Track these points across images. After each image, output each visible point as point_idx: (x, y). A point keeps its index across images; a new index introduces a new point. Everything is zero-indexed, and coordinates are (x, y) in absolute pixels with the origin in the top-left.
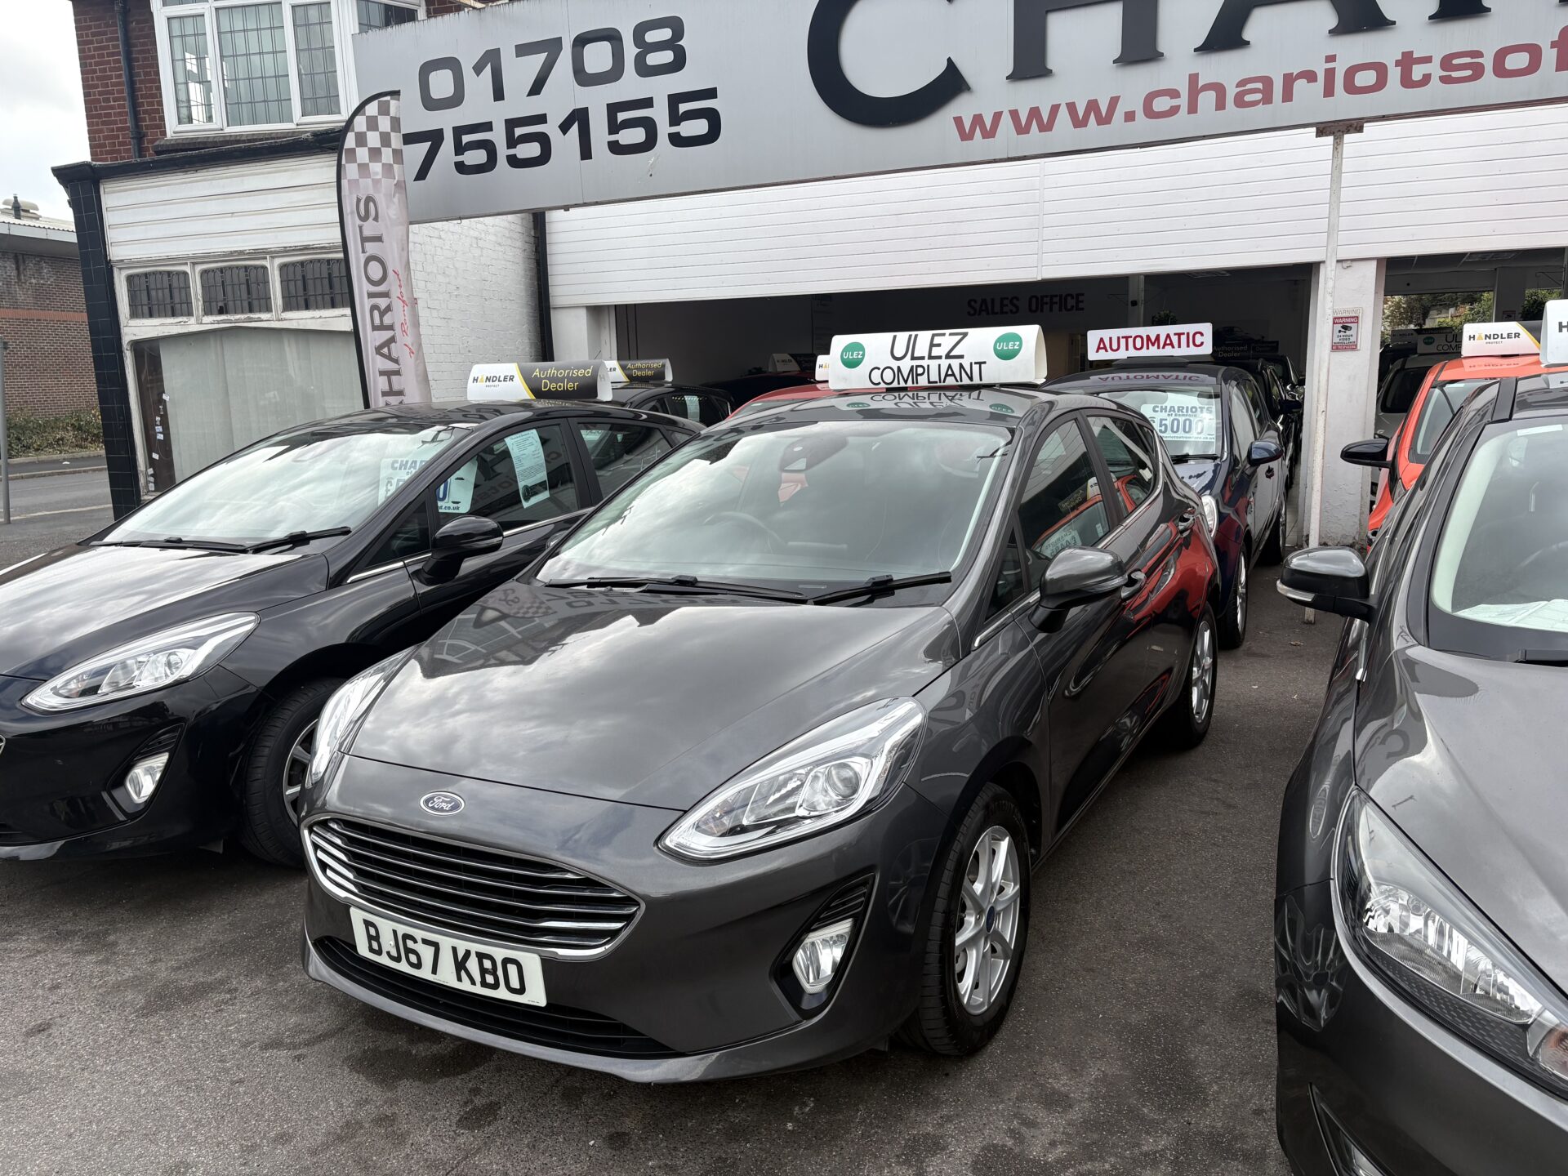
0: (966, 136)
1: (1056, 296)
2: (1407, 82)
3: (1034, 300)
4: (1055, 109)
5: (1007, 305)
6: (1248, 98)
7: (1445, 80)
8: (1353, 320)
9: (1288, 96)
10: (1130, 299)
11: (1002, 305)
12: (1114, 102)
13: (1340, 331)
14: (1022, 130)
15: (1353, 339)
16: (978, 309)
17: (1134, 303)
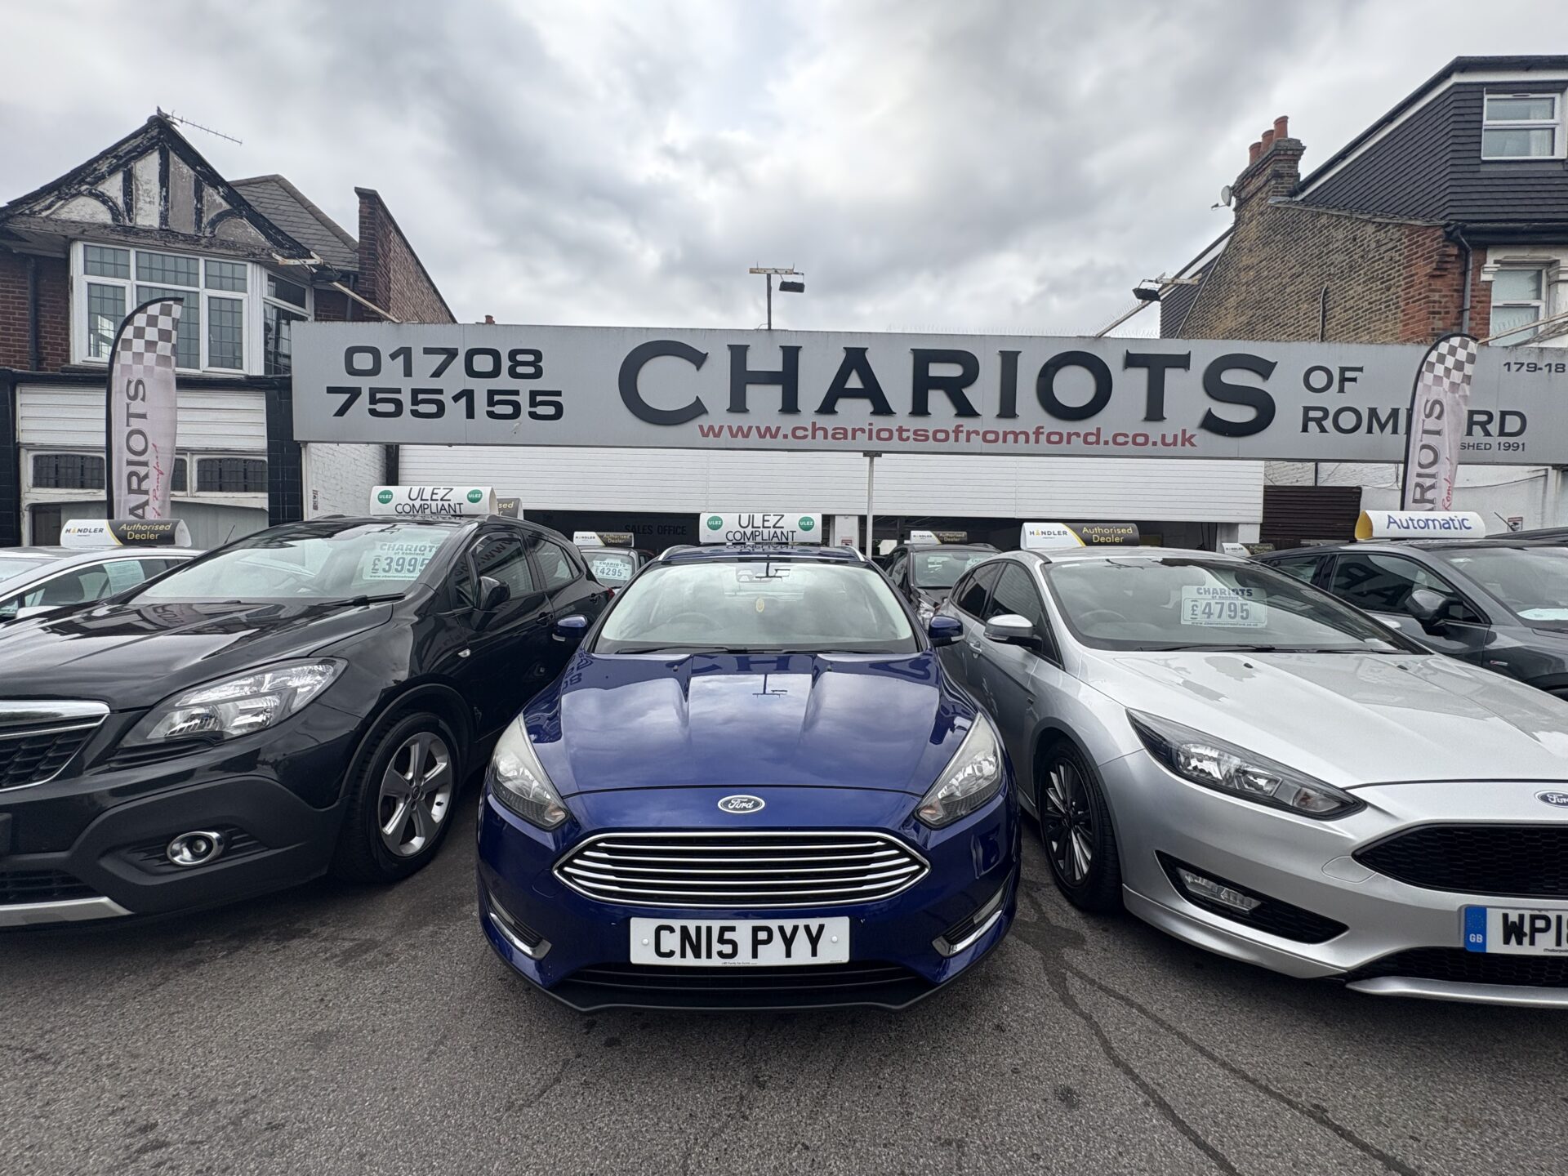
0: (705, 435)
2: (901, 438)
4: (750, 428)
6: (837, 436)
7: (915, 439)
8: (850, 541)
9: (854, 438)
12: (778, 429)
14: (734, 436)
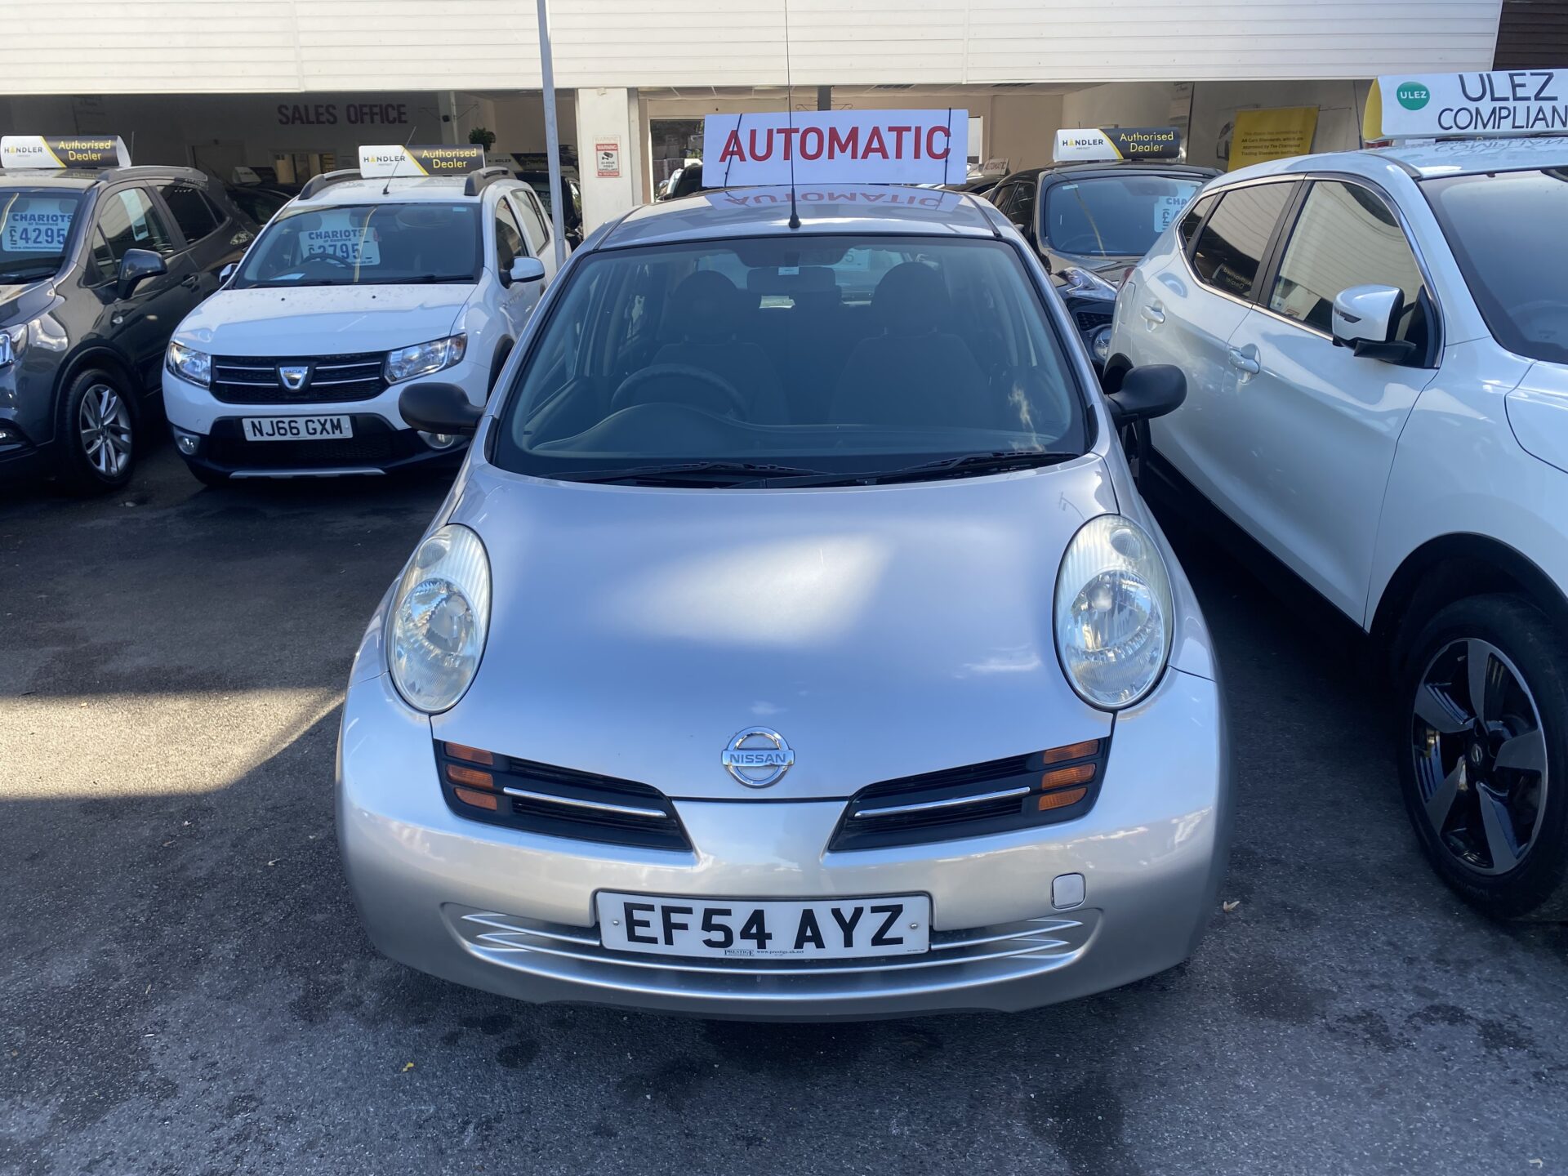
1: (376, 106)
3: (352, 109)
5: (322, 114)
8: (613, 147)
10: (442, 113)
11: (318, 114)
13: (603, 158)
15: (615, 166)
16: (291, 118)
17: (446, 119)
